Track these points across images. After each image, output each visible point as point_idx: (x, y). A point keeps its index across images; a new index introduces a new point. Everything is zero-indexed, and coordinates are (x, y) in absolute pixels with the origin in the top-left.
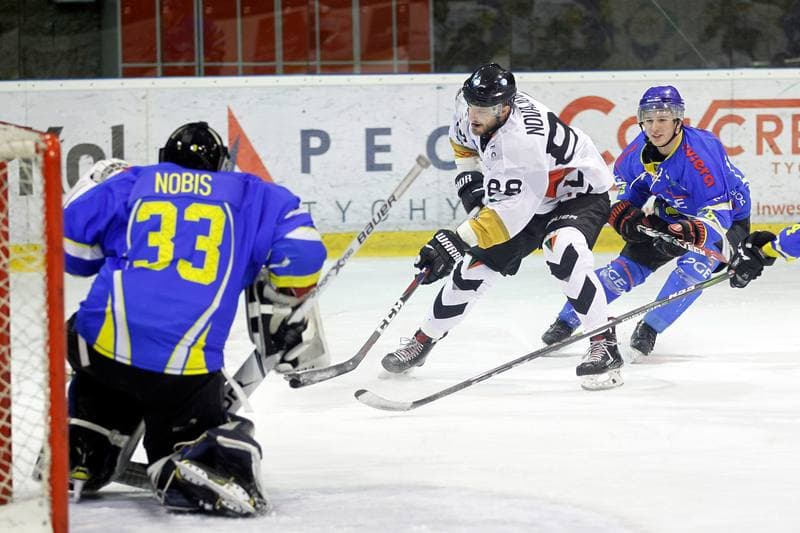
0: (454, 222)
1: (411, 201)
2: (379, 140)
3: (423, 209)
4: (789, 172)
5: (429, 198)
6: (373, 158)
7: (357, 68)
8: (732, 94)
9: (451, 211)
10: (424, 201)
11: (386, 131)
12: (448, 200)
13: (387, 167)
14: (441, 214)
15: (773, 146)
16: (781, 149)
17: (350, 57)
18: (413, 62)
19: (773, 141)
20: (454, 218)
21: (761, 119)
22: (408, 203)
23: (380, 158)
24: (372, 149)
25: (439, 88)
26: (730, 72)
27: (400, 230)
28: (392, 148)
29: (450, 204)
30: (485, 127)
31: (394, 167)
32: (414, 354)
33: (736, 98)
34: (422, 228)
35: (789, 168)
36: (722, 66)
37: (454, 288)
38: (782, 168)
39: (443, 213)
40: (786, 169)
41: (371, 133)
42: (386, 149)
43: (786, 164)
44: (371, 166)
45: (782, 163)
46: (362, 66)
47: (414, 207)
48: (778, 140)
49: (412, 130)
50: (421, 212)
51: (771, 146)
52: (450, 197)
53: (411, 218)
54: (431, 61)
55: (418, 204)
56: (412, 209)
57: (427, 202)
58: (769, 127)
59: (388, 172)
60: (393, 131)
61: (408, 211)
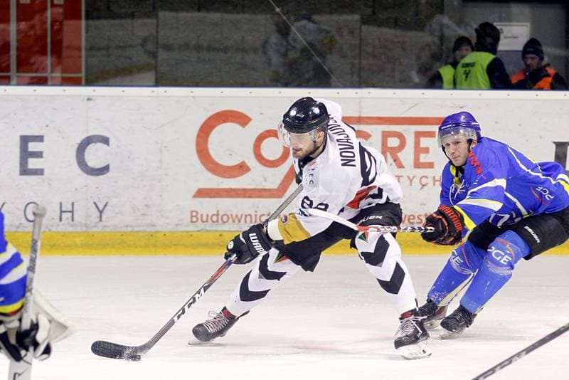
0: (101, 224)
1: (61, 204)
2: (32, 147)
3: (72, 212)
4: (411, 185)
5: (77, 202)
6: (27, 163)
7: (14, 81)
8: (360, 112)
9: (98, 214)
10: (73, 204)
11: (40, 139)
12: (95, 203)
13: (39, 172)
14: (88, 216)
15: (396, 160)
16: (404, 163)
17: (7, 69)
18: (65, 75)
19: (397, 156)
20: (101, 220)
21: (386, 135)
22: (59, 205)
23: (33, 163)
24: (25, 154)
25: (88, 99)
26: (358, 91)
27: (50, 230)
28: (44, 155)
29: (97, 207)
30: (304, 152)
31: (46, 172)
32: (220, 327)
33: (363, 115)
34: (70, 229)
35: (411, 181)
36: (352, 86)
37: (260, 277)
38: (405, 181)
39: (90, 216)
40: (408, 182)
41: (25, 140)
42: (38, 155)
43: (408, 177)
44: (25, 171)
45: (405, 175)
46: (18, 77)
47: (64, 209)
48: (401, 155)
49: (63, 138)
50: (70, 214)
51: (395, 161)
52: (96, 201)
53: (61, 220)
54: (83, 75)
55: (67, 207)
56: (62, 212)
57: (75, 205)
58: (393, 142)
59: (40, 177)
60: (45, 138)
61: (58, 213)
